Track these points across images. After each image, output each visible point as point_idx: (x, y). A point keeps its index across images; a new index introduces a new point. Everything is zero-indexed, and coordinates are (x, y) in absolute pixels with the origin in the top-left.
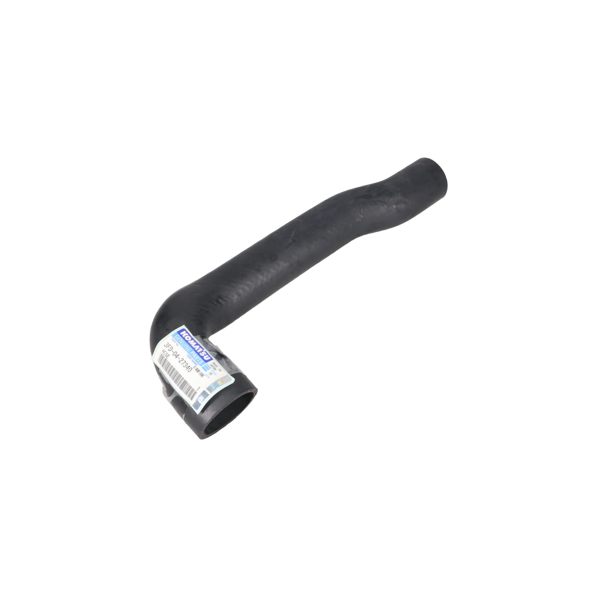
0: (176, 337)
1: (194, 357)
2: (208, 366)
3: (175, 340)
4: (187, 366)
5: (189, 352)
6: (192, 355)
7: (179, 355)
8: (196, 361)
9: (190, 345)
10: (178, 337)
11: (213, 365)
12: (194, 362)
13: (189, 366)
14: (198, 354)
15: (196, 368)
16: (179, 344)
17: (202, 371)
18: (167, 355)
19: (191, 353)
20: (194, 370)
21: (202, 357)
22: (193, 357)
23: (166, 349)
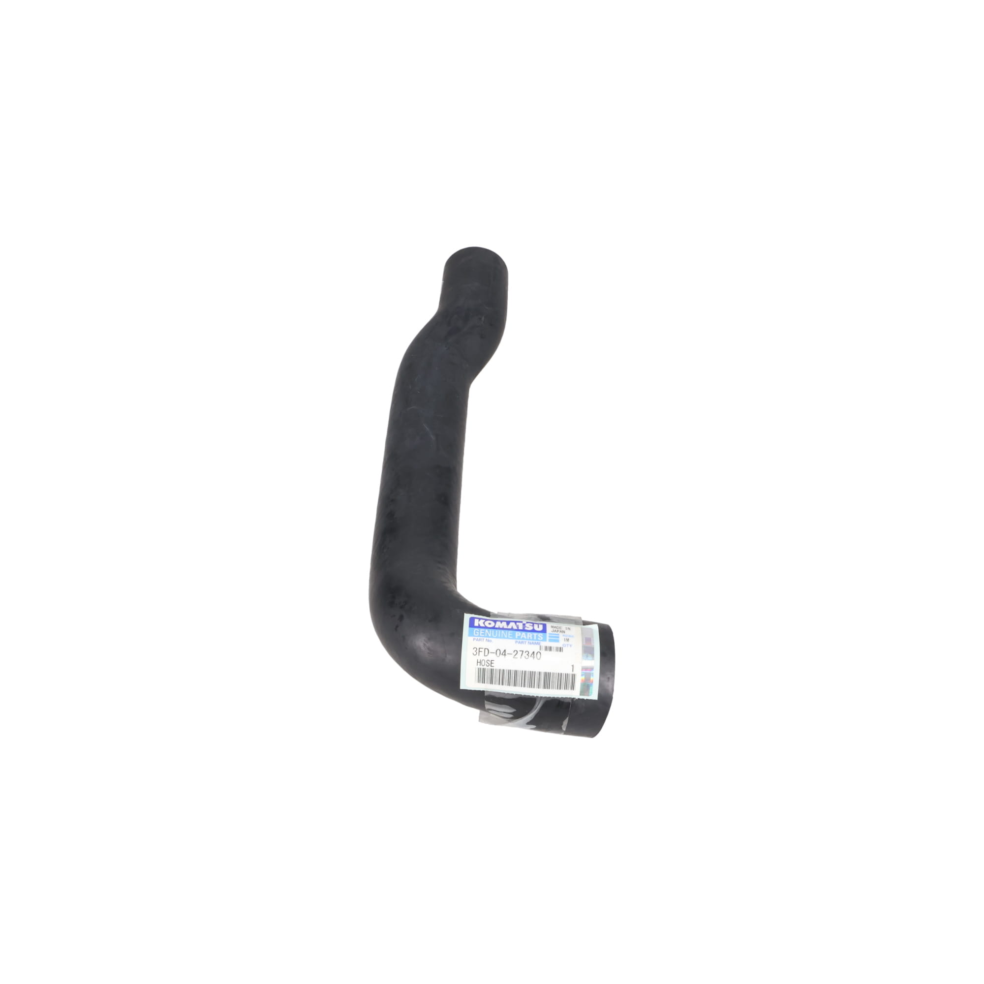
0: (476, 634)
1: (525, 637)
2: (551, 634)
3: (479, 638)
4: (530, 655)
5: (514, 637)
6: (521, 637)
7: (505, 651)
8: (533, 639)
9: (503, 629)
10: (479, 632)
11: (555, 629)
12: (533, 643)
13: (534, 652)
14: (524, 630)
15: (543, 648)
16: (490, 639)
17: (554, 645)
18: (490, 663)
19: (516, 637)
20: (543, 652)
21: (533, 631)
22: (525, 639)
23: (481, 657)
